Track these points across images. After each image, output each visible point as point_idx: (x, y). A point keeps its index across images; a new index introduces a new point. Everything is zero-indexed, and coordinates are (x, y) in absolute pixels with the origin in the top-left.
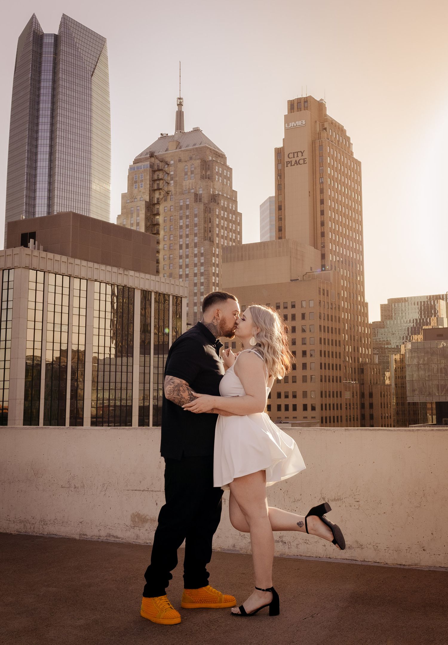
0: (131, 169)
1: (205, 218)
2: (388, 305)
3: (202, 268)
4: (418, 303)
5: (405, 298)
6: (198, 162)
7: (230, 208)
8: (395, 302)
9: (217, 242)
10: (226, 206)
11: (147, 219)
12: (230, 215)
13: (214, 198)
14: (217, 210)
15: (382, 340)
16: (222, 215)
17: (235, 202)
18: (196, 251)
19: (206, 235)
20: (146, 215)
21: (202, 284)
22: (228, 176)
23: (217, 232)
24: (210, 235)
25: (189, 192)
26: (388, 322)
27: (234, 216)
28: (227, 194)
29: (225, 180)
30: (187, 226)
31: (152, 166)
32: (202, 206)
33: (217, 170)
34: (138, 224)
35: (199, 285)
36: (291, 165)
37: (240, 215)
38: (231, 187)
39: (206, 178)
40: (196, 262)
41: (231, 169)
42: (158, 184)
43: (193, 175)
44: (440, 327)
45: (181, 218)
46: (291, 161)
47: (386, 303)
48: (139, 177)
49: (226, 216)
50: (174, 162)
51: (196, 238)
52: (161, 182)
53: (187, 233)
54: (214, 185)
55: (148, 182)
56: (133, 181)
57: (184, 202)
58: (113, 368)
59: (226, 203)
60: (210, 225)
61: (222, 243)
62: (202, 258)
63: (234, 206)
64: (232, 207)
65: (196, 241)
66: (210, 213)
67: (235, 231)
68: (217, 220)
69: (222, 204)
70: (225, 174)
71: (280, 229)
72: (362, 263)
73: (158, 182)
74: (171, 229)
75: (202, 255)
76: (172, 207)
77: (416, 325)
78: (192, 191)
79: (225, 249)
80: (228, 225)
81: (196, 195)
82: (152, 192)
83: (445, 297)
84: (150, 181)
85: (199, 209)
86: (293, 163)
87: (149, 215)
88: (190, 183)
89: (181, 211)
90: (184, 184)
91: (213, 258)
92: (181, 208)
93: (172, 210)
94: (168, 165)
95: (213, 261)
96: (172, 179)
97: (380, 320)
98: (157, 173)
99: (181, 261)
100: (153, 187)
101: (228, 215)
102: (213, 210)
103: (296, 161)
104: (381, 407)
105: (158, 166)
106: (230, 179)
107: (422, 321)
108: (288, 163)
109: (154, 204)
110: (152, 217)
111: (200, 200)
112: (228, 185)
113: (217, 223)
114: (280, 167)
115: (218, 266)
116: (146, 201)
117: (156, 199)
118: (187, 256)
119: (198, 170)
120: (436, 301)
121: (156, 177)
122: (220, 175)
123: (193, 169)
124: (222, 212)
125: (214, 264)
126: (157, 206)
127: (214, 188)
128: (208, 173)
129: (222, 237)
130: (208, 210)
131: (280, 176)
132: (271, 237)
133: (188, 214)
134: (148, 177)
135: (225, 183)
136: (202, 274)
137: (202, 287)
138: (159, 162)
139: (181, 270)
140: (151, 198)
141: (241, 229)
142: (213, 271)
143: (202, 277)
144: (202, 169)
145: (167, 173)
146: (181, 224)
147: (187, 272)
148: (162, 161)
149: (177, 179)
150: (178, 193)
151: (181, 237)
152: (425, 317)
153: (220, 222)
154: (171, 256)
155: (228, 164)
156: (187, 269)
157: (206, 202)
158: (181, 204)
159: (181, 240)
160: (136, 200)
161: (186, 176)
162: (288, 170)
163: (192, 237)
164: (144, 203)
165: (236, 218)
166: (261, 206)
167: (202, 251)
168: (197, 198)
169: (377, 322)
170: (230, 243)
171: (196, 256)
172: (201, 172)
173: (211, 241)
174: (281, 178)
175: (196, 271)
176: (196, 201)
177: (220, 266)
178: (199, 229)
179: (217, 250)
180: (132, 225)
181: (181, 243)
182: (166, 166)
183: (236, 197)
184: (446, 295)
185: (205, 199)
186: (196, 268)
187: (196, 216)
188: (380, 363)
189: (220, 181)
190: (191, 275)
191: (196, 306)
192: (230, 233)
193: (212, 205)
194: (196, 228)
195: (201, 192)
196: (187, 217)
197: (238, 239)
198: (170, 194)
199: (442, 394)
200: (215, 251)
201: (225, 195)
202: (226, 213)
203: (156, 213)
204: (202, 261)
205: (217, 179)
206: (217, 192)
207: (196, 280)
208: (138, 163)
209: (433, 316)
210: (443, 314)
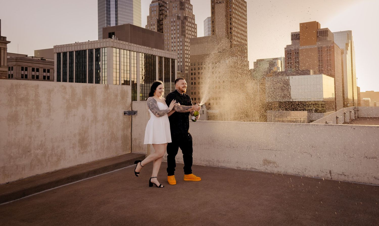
0: (150, 5)
1: (182, 26)
2: (257, 62)
3: (181, 47)
4: (268, 61)
5: (264, 59)
6: (179, 2)
7: (192, 22)
8: (260, 61)
9: (187, 36)
10: (190, 21)
11: (158, 26)
12: (192, 25)
13: (185, 18)
14: (187, 23)
16: (189, 25)
17: (194, 19)
18: (178, 40)
19: (182, 33)
20: (157, 25)
21: (181, 54)
22: (191, 8)
23: (187, 32)
24: (184, 33)
25: (175, 15)
26: (257, 69)
27: (194, 26)
28: (191, 16)
29: (190, 10)
30: (175, 30)
31: (159, 4)
32: (180, 21)
33: (186, 6)
34: (154, 29)
35: (180, 54)
36: (218, 4)
37: (196, 25)
38: (192, 13)
39: (182, 9)
40: (178, 44)
41: (192, 5)
42: (162, 12)
43: (176, 8)
44: (278, 71)
45: (172, 26)
46: (218, 2)
48: (154, 9)
49: (190, 26)
50: (169, 2)
51: (178, 35)
52: (163, 11)
53: (175, 32)
54: (185, 12)
55: (158, 11)
56: (151, 11)
57: (173, 19)
58: (146, 88)
59: (190, 20)
60: (184, 29)
61: (189, 37)
62: (181, 43)
63: (194, 21)
64: (193, 21)
65: (178, 36)
66: (184, 24)
67: (194, 32)
68: (187, 27)
69: (189, 20)
70: (190, 8)
71: (213, 31)
72: (246, 45)
73: (162, 11)
74: (168, 31)
75: (181, 42)
76: (168, 22)
77: (267, 70)
78: (176, 15)
79: (191, 39)
80: (191, 29)
81: (178, 16)
82: (159, 15)
83: (280, 58)
84: (159, 11)
85: (179, 23)
86: (218, 3)
87: (158, 25)
88: (175, 12)
89: (172, 24)
90: (173, 12)
91: (186, 43)
92: (172, 22)
93: (168, 23)
94: (166, 4)
95: (186, 44)
96: (168, 10)
97: (254, 68)
98: (161, 7)
99: (172, 44)
100: (160, 13)
101: (191, 25)
102: (185, 23)
103: (220, 2)
105: (162, 4)
106: (192, 9)
107: (270, 68)
108: (216, 2)
109: (161, 21)
110: (160, 26)
111: (180, 19)
112: (191, 12)
113: (187, 28)
114: (213, 5)
115: (187, 46)
116: (157, 19)
117: (161, 18)
118: (175, 42)
119: (179, 6)
120: (276, 60)
121: (161, 9)
122: (188, 8)
123: (176, 5)
124: (189, 24)
125: (186, 46)
126: (162, 21)
127: (185, 14)
128: (183, 7)
129: (189, 34)
130: (183, 23)
131: (213, 8)
132: (208, 34)
133: (175, 24)
134: (158, 9)
135: (190, 11)
136: (181, 50)
137: (181, 55)
138: (162, 2)
139: (172, 48)
140: (159, 18)
141: (196, 31)
142: (186, 48)
143: (181, 51)
144: (180, 5)
145: (165, 7)
146: (172, 29)
147: (175, 49)
148: (163, 2)
149: (170, 10)
150: (170, 16)
151: (172, 34)
152: (272, 67)
153: (188, 28)
154: (168, 42)
155: (191, 3)
156: (175, 48)
157: (182, 19)
158: (172, 20)
159: (172, 35)
160: (153, 19)
161: (174, 9)
162: (216, 6)
163: (176, 34)
164: (156, 20)
165: (195, 26)
166: (204, 21)
167: (181, 40)
168: (178, 18)
169: (252, 69)
170: (192, 37)
171: (178, 42)
172: (180, 7)
173: (185, 36)
174: (213, 9)
175: (178, 49)
176: (178, 19)
177: (188, 46)
178: (179, 31)
179: (187, 39)
180: (152, 29)
181: (172, 37)
182: (165, 4)
183: (194, 17)
185: (182, 18)
186: (178, 47)
187: (178, 25)
189: (188, 11)
190: (177, 50)
191: (179, 63)
192: (192, 33)
193: (185, 21)
194: (178, 31)
195: (180, 15)
196: (175, 26)
197: (196, 35)
198: (167, 16)
200: (186, 40)
201: (190, 17)
202: (190, 24)
203: (161, 24)
204: (181, 44)
205: (186, 10)
206: (186, 15)
207: (179, 52)
208: (153, 3)
209: (275, 66)
210: (280, 66)
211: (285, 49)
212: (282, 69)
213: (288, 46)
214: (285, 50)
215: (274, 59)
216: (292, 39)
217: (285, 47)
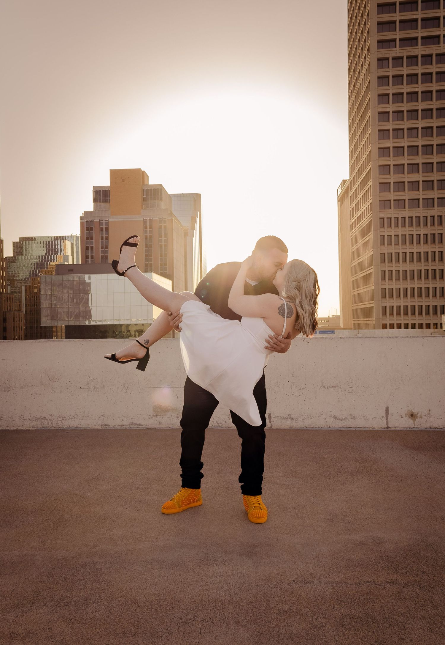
2: (20, 242)
4: (43, 242)
5: (35, 237)
8: (26, 241)
15: (14, 273)
26: (20, 258)
44: (66, 263)
47: (18, 241)
77: (42, 261)
83: (70, 238)
97: (12, 255)
104: (14, 331)
107: (46, 258)
120: (62, 241)
152: (52, 254)
169: (10, 257)
184: (71, 236)
188: (12, 293)
199: (71, 319)
209: (59, 253)
210: (68, 253)
211: (81, 218)
212: (73, 259)
213: (86, 213)
214: (82, 221)
215: (57, 238)
216: (95, 201)
217: (82, 215)
